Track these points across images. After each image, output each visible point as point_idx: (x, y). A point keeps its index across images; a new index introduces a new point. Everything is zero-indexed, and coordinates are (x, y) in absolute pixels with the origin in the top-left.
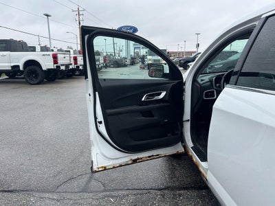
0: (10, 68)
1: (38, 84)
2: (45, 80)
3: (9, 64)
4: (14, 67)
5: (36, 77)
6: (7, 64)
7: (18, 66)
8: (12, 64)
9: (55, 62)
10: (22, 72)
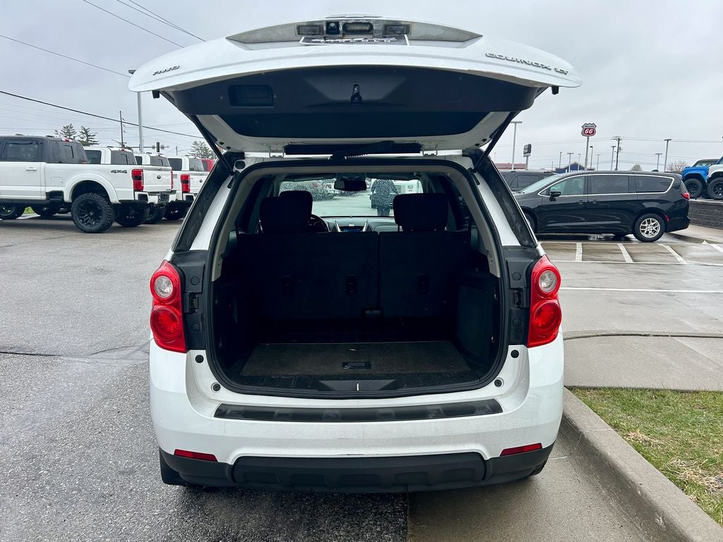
0: (44, 197)
1: (100, 231)
2: (115, 224)
3: (43, 189)
4: (51, 195)
5: (96, 217)
6: (38, 189)
7: (60, 194)
8: (49, 189)
9: (138, 186)
10: (68, 206)
